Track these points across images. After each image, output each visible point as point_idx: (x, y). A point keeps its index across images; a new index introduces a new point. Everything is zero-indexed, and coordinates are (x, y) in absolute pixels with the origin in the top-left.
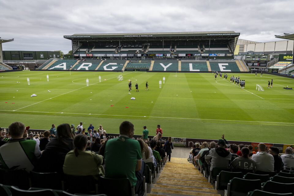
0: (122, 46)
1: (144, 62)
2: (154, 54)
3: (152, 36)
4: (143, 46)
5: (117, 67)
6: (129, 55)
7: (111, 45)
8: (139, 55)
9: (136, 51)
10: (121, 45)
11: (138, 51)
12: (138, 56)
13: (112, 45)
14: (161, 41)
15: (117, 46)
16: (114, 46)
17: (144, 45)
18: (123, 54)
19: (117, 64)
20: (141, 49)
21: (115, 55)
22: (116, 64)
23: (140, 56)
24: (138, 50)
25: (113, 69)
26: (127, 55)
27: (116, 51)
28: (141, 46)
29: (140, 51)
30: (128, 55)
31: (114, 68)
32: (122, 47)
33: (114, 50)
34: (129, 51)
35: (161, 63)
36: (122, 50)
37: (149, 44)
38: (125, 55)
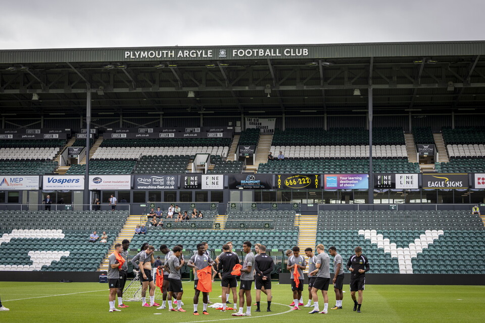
0: (100, 133)
1: (245, 226)
2: (312, 177)
3: (305, 52)
4: (234, 134)
5: (67, 254)
6: (147, 183)
7: (29, 131)
8: (213, 182)
9: (191, 159)
10: (92, 127)
11: (202, 159)
12: (204, 187)
13: (38, 131)
14: (357, 93)
15: (69, 138)
16: (47, 136)
17: (238, 129)
18: (104, 178)
19: (62, 236)
20: (222, 151)
21: (51, 184)
22: (58, 234)
23: (220, 187)
24: (202, 155)
25: (36, 266)
26: (134, 184)
27: (60, 160)
28: (220, 135)
29: (213, 159)
30: (141, 180)
31: (41, 260)
32: (99, 142)
33: (48, 154)
34: (144, 158)
35: (367, 227)
36: (100, 153)
37: (271, 124)
38: (121, 182)
